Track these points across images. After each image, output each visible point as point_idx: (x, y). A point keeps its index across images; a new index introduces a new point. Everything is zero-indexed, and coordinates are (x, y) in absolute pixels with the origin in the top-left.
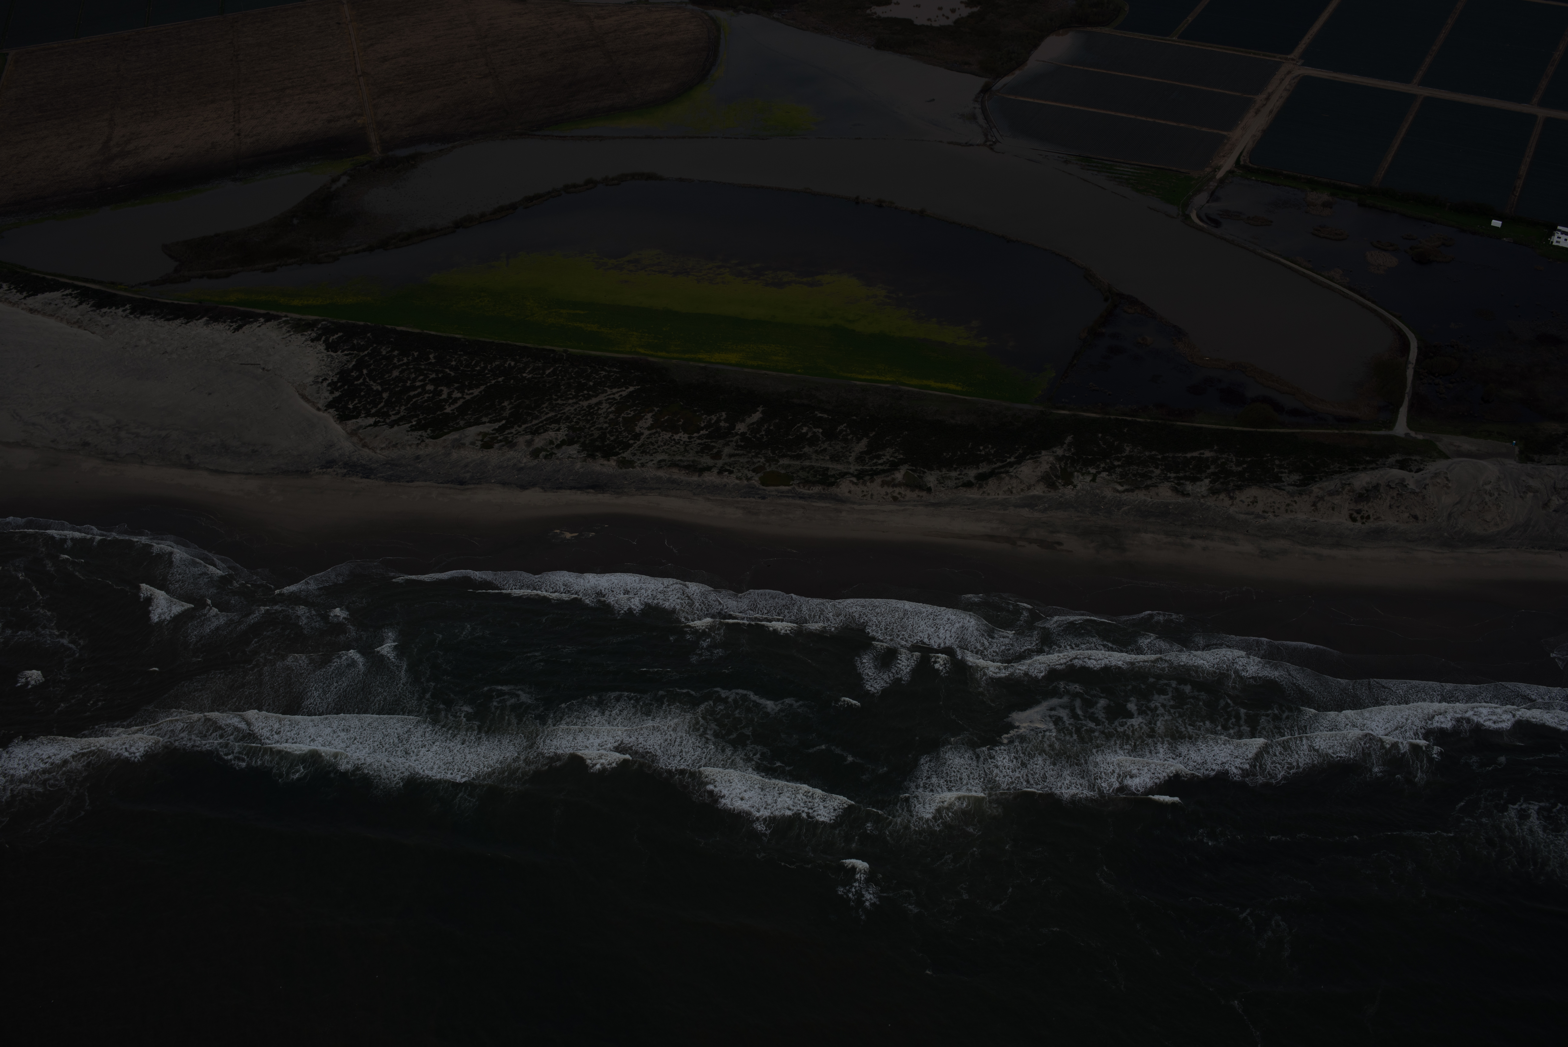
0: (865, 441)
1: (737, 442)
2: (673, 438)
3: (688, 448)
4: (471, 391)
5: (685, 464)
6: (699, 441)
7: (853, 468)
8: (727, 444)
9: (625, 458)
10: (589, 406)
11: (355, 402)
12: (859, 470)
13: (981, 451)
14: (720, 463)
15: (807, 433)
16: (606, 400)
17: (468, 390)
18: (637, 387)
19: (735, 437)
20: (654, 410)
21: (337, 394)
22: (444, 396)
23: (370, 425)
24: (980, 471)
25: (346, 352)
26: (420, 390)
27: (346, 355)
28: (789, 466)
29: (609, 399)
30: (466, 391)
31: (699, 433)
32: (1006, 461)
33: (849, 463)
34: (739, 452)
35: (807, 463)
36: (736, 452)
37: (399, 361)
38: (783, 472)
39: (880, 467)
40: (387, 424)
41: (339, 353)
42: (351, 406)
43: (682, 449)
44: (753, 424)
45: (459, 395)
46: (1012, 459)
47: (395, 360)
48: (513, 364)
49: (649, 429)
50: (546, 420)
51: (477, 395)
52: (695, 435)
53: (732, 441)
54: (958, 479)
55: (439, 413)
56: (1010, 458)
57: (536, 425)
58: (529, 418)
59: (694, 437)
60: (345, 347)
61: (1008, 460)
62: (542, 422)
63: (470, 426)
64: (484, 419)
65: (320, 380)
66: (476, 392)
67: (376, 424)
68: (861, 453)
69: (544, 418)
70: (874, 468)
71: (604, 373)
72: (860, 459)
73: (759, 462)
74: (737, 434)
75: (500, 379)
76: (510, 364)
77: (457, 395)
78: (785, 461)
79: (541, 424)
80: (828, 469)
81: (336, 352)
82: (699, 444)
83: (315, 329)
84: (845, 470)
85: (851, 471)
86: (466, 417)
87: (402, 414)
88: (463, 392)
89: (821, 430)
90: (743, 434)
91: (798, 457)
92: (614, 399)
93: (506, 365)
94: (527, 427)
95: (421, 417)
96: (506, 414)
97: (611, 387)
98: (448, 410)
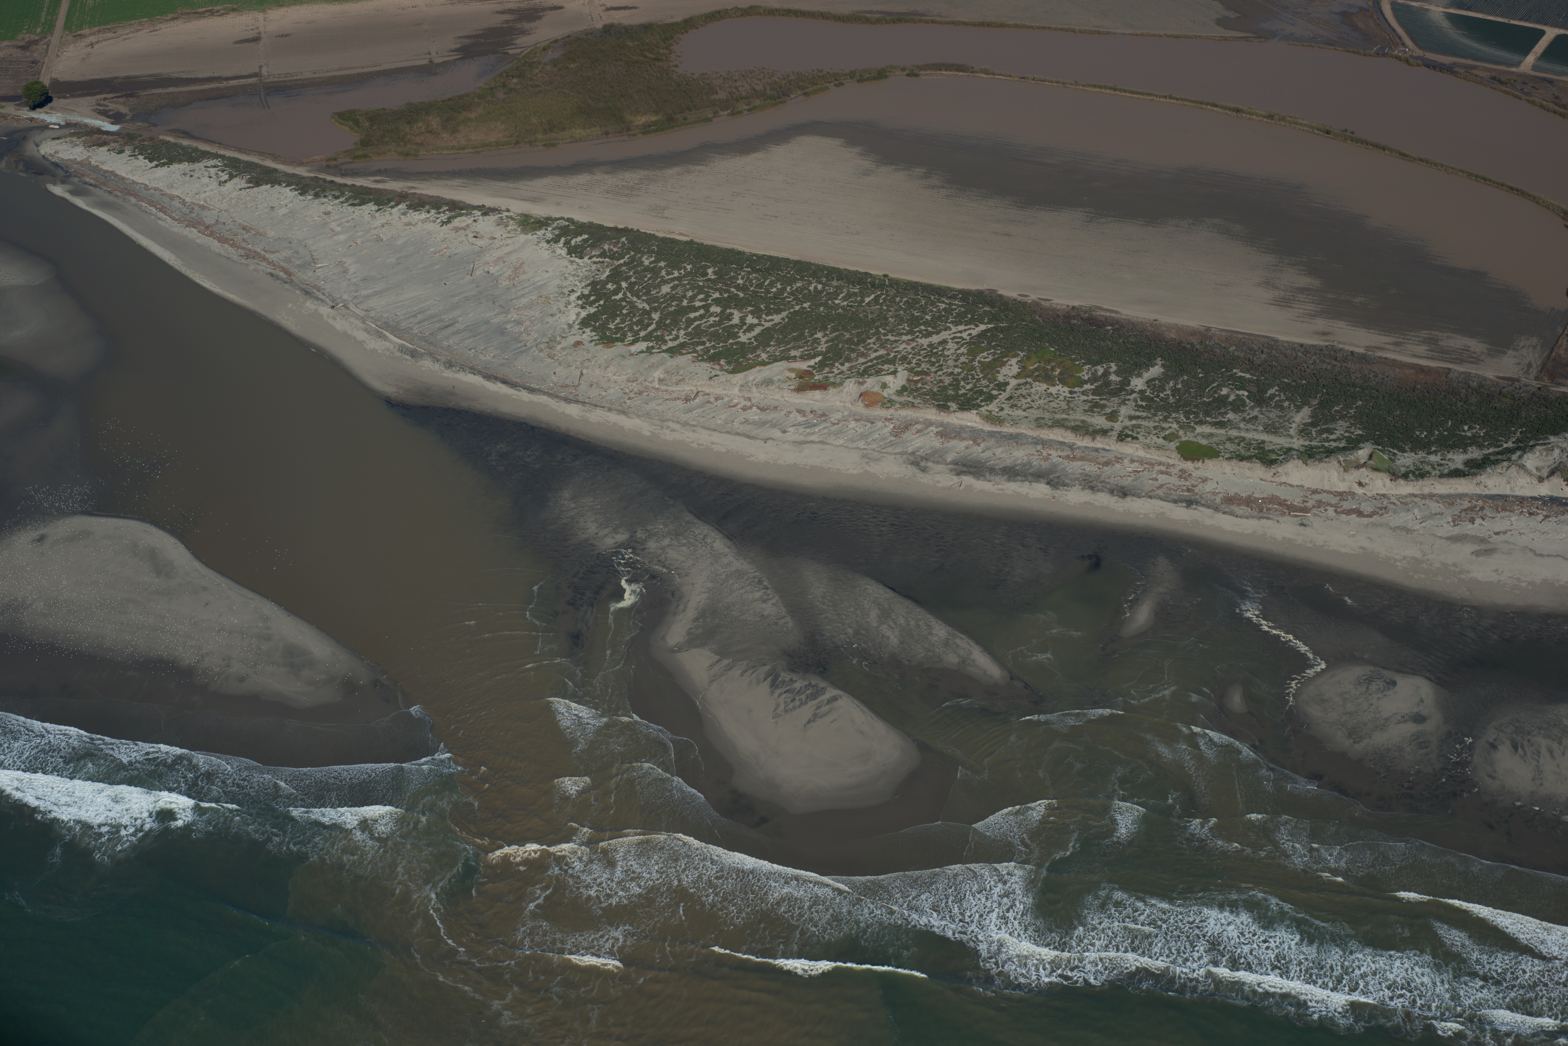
0: (1306, 411)
1: (1135, 400)
2: (1049, 391)
3: (1072, 405)
4: (770, 318)
5: (1073, 424)
6: (1085, 398)
7: (1298, 443)
8: (1123, 402)
9: (990, 412)
10: (931, 345)
11: (617, 322)
12: (1306, 446)
13: (1464, 431)
14: (1118, 426)
15: (1227, 396)
16: (953, 339)
17: (767, 315)
18: (990, 326)
19: (1131, 394)
20: (1019, 355)
21: (592, 310)
22: (736, 320)
23: (642, 352)
24: (1469, 456)
25: (595, 259)
26: (702, 312)
27: (595, 263)
28: (1211, 435)
29: (956, 338)
30: (764, 316)
31: (1082, 387)
32: (1502, 446)
33: (1292, 437)
34: (1142, 413)
35: (1234, 433)
36: (1137, 414)
37: (668, 274)
38: (1204, 442)
39: (1334, 444)
40: (664, 351)
41: (586, 259)
42: (612, 326)
43: (1064, 405)
44: (1154, 379)
45: (756, 321)
46: (1510, 444)
47: (663, 273)
48: (820, 287)
49: (1015, 377)
50: (877, 358)
51: (780, 323)
52: (1076, 389)
53: (1129, 400)
54: (1441, 465)
55: (731, 341)
56: (1506, 442)
57: (863, 364)
58: (853, 356)
59: (1076, 392)
60: (593, 253)
61: (1505, 445)
62: (871, 361)
63: (776, 361)
64: (793, 353)
65: (566, 291)
66: (777, 318)
67: (649, 350)
68: (1305, 424)
69: (873, 355)
70: (1326, 444)
71: (943, 306)
72: (1304, 431)
73: (1170, 428)
74: (1133, 392)
75: (805, 305)
76: (816, 288)
77: (750, 320)
78: (1206, 429)
79: (869, 364)
80: (1263, 442)
81: (581, 258)
82: (1084, 401)
83: (550, 229)
84: (1287, 446)
85: (1295, 446)
86: (768, 349)
87: (681, 340)
88: (759, 318)
89: (1246, 393)
90: (1142, 392)
91: (1221, 425)
92: (961, 337)
93: (812, 288)
94: (852, 366)
95: (708, 345)
96: (823, 347)
97: (956, 324)
98: (743, 338)
